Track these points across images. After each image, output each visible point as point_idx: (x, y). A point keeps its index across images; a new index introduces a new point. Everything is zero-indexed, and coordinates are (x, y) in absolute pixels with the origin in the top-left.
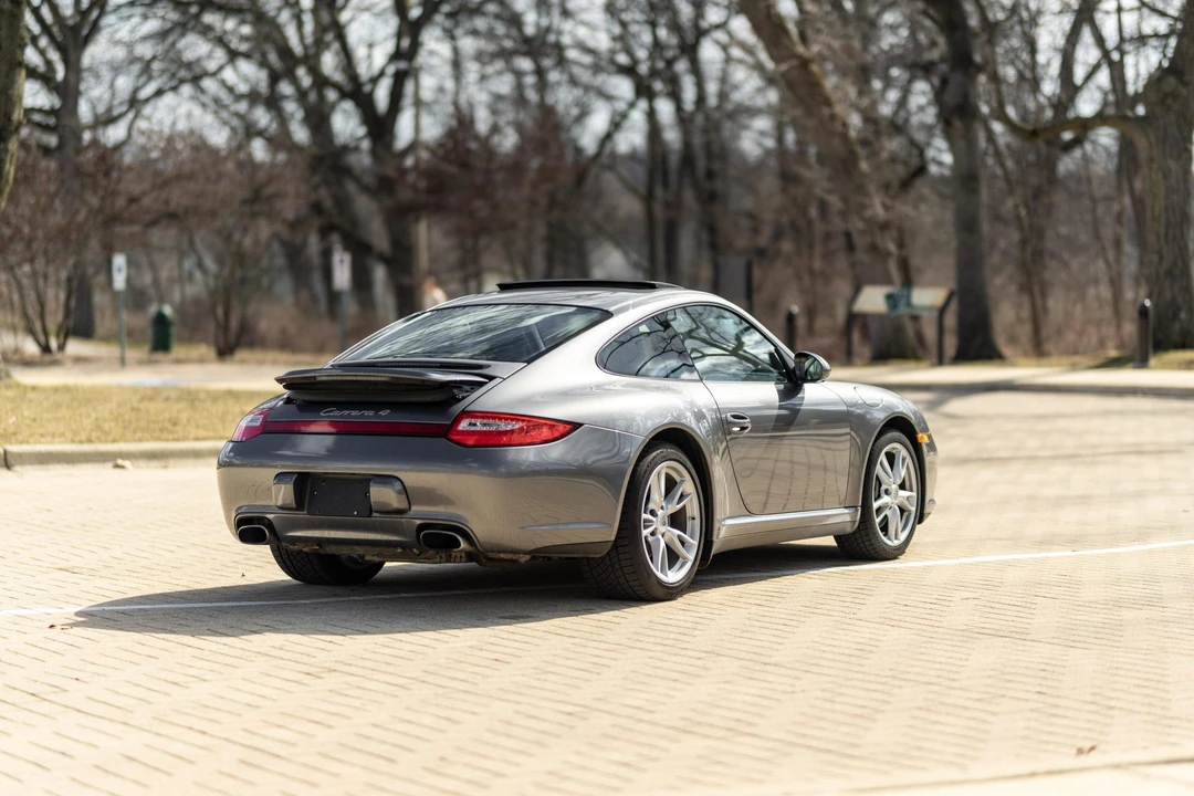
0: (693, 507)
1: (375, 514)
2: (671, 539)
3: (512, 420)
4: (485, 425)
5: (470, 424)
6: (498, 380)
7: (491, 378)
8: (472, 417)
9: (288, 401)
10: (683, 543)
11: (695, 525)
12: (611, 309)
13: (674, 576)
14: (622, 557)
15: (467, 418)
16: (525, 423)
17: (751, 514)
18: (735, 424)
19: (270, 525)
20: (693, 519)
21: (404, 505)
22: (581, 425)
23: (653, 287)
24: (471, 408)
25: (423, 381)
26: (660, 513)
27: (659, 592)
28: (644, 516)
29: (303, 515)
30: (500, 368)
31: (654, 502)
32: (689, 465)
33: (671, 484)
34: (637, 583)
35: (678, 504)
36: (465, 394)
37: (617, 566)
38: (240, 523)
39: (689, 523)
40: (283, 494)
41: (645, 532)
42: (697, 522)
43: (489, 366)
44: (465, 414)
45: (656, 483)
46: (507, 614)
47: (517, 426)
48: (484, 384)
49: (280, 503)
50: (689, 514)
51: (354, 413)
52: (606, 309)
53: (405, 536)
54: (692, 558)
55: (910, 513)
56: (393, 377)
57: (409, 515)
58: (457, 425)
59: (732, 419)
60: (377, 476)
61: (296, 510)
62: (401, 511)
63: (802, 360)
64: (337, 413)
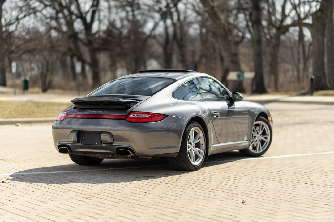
0: (203, 141)
1: (103, 144)
2: (196, 152)
3: (147, 114)
4: (138, 116)
5: (133, 116)
6: (142, 101)
7: (140, 101)
8: (134, 113)
9: (75, 108)
10: (199, 152)
11: (203, 147)
12: (176, 79)
13: (197, 163)
14: (181, 158)
15: (132, 113)
16: (151, 115)
17: (219, 143)
18: (215, 115)
19: (69, 147)
20: (203, 145)
21: (112, 141)
22: (168, 116)
23: (189, 72)
24: (134, 110)
25: (118, 101)
26: (193, 143)
27: (193, 168)
28: (188, 144)
29: (80, 144)
30: (142, 98)
31: (191, 140)
32: (201, 128)
33: (196, 134)
34: (186, 166)
35: (198, 140)
36: (131, 106)
37: (179, 161)
38: (59, 146)
39: (201, 146)
40: (74, 137)
41: (188, 150)
42: (204, 146)
43: (139, 97)
44: (132, 112)
45: (191, 134)
46: (145, 176)
47: (148, 116)
48: (138, 102)
49: (72, 140)
50: (201, 143)
51: (96, 112)
52: (174, 79)
53: (113, 151)
54: (202, 157)
55: (267, 142)
56: (108, 101)
57: (114, 144)
58: (129, 116)
59: (214, 113)
60: (103, 132)
61: (77, 142)
62: (111, 143)
63: (234, 95)
64: (90, 112)
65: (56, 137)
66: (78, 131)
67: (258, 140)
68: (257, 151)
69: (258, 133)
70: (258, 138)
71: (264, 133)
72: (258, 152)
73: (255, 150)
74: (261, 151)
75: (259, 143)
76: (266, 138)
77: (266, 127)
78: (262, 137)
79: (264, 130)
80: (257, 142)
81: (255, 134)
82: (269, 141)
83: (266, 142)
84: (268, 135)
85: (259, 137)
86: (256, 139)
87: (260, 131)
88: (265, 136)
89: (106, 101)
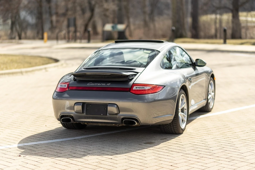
0: (186, 106)
2: (182, 116)
3: (148, 86)
5: (136, 88)
7: (138, 73)
8: (136, 85)
10: (184, 116)
12: (159, 50)
13: (183, 126)
16: (151, 87)
18: (190, 81)
19: (72, 117)
21: (118, 112)
22: (165, 86)
24: (135, 82)
25: (122, 75)
26: (180, 109)
27: (181, 132)
28: (179, 111)
30: (139, 70)
32: (185, 95)
34: (177, 130)
38: (61, 117)
39: (185, 111)
40: (79, 108)
42: (187, 110)
43: (135, 69)
44: (134, 85)
47: (149, 88)
48: (136, 75)
50: (185, 108)
51: (98, 84)
53: (117, 121)
54: (186, 120)
56: (112, 74)
57: (119, 115)
58: (133, 88)
59: (189, 79)
60: (109, 103)
61: (82, 113)
62: (117, 114)
63: (197, 61)
64: (93, 84)
66: (83, 103)
89: (109, 74)
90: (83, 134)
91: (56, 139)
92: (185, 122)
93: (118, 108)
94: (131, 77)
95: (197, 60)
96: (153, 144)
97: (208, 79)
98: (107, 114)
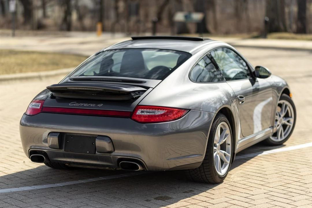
0: (229, 140)
2: (222, 156)
3: (161, 109)
4: (148, 112)
5: (142, 112)
6: (151, 89)
7: (148, 88)
8: (142, 108)
9: (52, 97)
10: (225, 156)
11: (229, 148)
12: (190, 52)
13: (223, 172)
14: (205, 168)
15: (140, 109)
16: (166, 111)
17: (244, 137)
18: (240, 100)
20: (229, 145)
21: (111, 149)
22: (191, 109)
23: (202, 40)
24: (141, 104)
25: (119, 91)
26: (218, 145)
27: (218, 180)
28: (215, 148)
29: (62, 151)
30: (151, 83)
31: (216, 141)
32: (228, 122)
33: (222, 130)
34: (211, 178)
35: (224, 139)
37: (203, 172)
38: (31, 153)
39: (227, 146)
41: (214, 155)
42: (231, 146)
43: (145, 82)
44: (139, 107)
45: (217, 133)
47: (163, 112)
48: (145, 91)
49: (50, 145)
50: (227, 143)
51: (85, 105)
52: (188, 52)
53: (111, 163)
54: (229, 162)
55: (290, 126)
56: (105, 89)
57: (113, 154)
58: (136, 112)
59: (239, 98)
60: (99, 136)
61: (59, 149)
62: (110, 152)
63: (258, 69)
64: (77, 105)
65: (26, 139)
66: (60, 133)
67: (280, 125)
68: (278, 138)
69: (280, 116)
70: (280, 122)
71: (287, 116)
72: (280, 140)
73: (276, 138)
74: (283, 138)
75: (282, 129)
76: (288, 122)
77: (290, 108)
78: (284, 120)
79: (287, 112)
80: (278, 128)
81: (277, 117)
82: (292, 125)
83: (288, 127)
84: (291, 117)
85: (281, 120)
86: (278, 123)
87: (282, 114)
88: (288, 119)
89: (101, 90)
90: (71, 179)
91: (25, 185)
92: (227, 164)
93: (111, 143)
94: (137, 94)
95: (257, 67)
96: (168, 201)
97: (278, 97)
98: (95, 152)
